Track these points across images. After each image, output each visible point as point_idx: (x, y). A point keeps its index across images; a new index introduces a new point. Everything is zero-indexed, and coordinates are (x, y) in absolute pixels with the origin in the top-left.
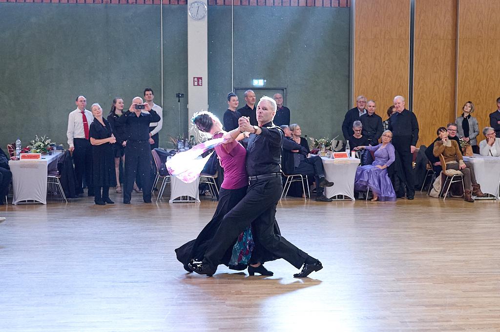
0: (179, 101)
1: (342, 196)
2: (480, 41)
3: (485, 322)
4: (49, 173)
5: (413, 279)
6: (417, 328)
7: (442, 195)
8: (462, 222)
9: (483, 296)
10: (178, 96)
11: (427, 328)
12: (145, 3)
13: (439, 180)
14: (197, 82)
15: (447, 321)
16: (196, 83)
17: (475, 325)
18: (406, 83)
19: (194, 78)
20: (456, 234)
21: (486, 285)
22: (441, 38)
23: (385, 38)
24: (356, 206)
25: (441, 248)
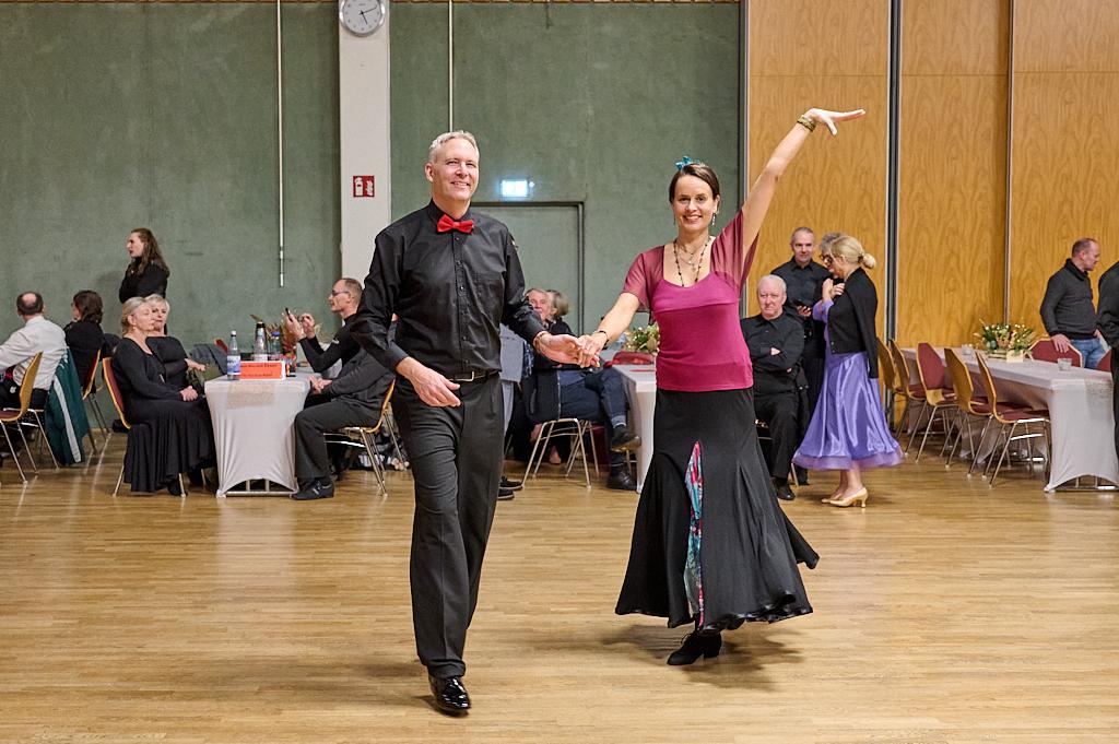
2: (1070, 76)
14: (361, 188)
16: (359, 191)
18: (880, 189)
19: (355, 178)
22: (970, 72)
23: (825, 73)
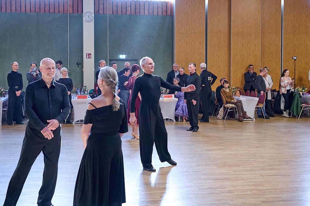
0: (78, 67)
1: (168, 119)
2: (243, 34)
3: (245, 188)
4: (3, 107)
5: (206, 165)
6: (207, 192)
7: (224, 118)
8: (234, 133)
9: (245, 173)
10: (77, 64)
11: (213, 192)
12: (59, 12)
13: (222, 109)
15: (224, 188)
16: (88, 57)
17: (239, 190)
18: (204, 57)
19: (87, 54)
20: (230, 139)
21: (246, 168)
22: (222, 32)
23: (192, 32)
24: (176, 124)
25: (223, 147)
